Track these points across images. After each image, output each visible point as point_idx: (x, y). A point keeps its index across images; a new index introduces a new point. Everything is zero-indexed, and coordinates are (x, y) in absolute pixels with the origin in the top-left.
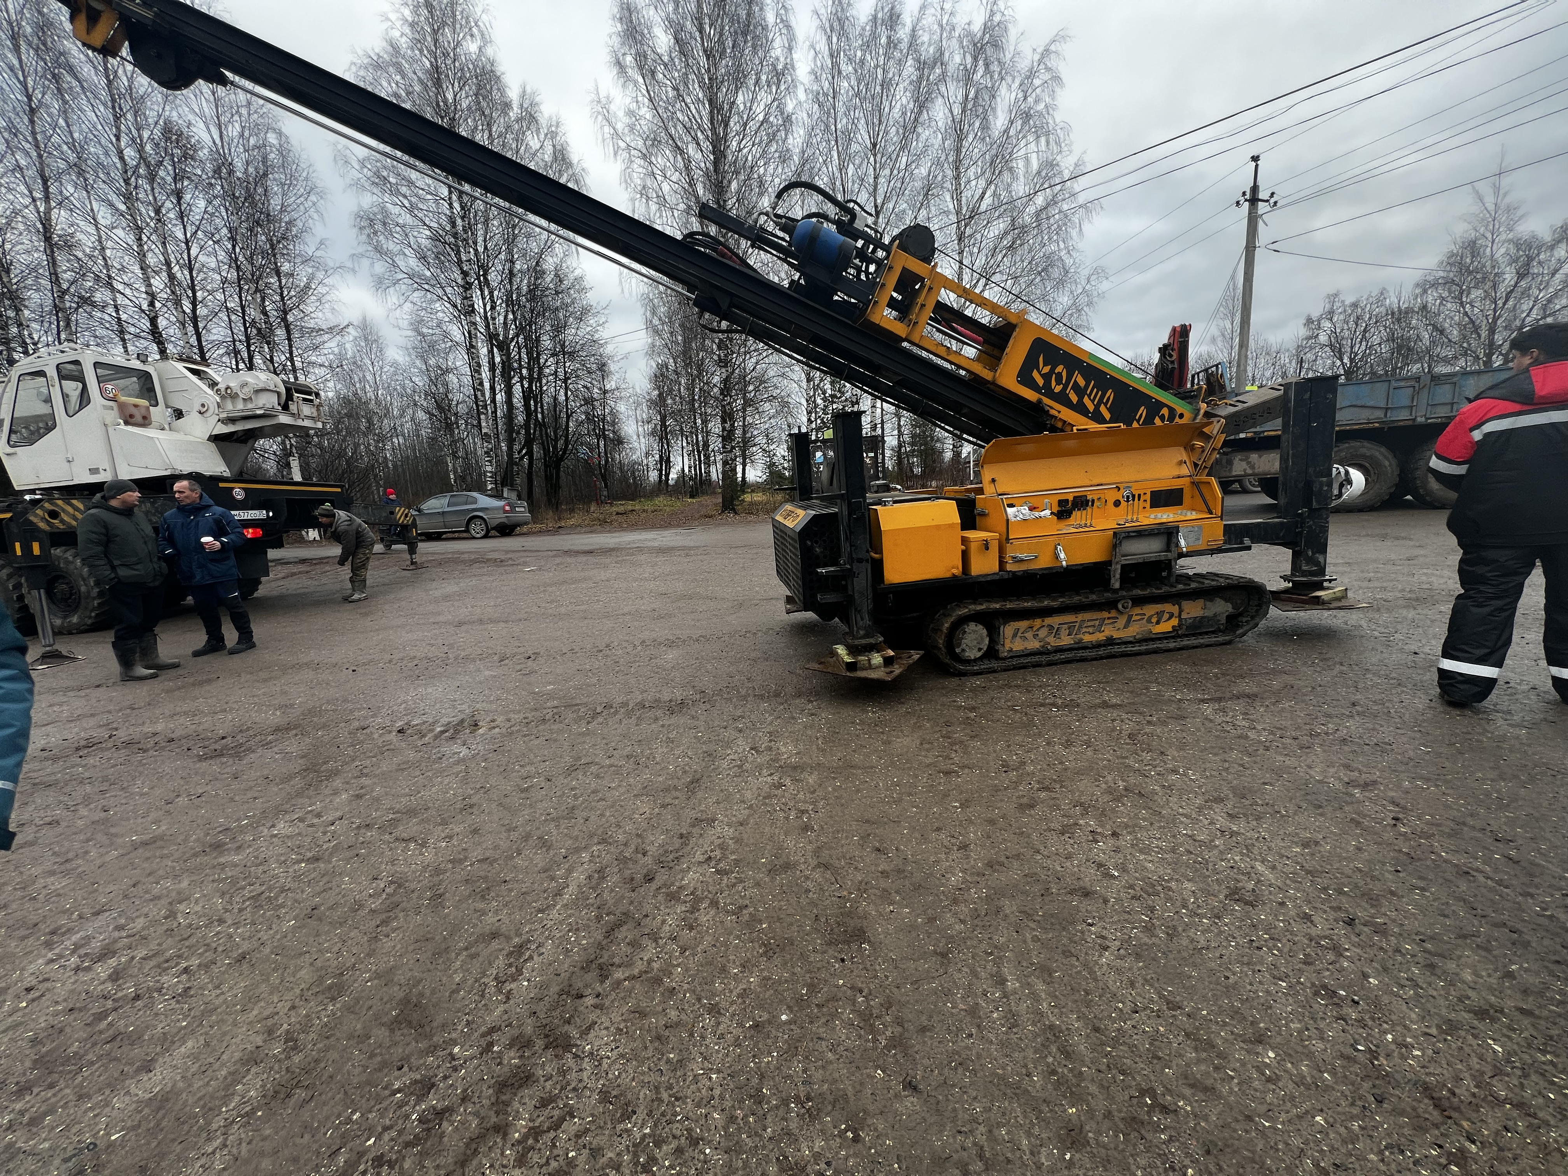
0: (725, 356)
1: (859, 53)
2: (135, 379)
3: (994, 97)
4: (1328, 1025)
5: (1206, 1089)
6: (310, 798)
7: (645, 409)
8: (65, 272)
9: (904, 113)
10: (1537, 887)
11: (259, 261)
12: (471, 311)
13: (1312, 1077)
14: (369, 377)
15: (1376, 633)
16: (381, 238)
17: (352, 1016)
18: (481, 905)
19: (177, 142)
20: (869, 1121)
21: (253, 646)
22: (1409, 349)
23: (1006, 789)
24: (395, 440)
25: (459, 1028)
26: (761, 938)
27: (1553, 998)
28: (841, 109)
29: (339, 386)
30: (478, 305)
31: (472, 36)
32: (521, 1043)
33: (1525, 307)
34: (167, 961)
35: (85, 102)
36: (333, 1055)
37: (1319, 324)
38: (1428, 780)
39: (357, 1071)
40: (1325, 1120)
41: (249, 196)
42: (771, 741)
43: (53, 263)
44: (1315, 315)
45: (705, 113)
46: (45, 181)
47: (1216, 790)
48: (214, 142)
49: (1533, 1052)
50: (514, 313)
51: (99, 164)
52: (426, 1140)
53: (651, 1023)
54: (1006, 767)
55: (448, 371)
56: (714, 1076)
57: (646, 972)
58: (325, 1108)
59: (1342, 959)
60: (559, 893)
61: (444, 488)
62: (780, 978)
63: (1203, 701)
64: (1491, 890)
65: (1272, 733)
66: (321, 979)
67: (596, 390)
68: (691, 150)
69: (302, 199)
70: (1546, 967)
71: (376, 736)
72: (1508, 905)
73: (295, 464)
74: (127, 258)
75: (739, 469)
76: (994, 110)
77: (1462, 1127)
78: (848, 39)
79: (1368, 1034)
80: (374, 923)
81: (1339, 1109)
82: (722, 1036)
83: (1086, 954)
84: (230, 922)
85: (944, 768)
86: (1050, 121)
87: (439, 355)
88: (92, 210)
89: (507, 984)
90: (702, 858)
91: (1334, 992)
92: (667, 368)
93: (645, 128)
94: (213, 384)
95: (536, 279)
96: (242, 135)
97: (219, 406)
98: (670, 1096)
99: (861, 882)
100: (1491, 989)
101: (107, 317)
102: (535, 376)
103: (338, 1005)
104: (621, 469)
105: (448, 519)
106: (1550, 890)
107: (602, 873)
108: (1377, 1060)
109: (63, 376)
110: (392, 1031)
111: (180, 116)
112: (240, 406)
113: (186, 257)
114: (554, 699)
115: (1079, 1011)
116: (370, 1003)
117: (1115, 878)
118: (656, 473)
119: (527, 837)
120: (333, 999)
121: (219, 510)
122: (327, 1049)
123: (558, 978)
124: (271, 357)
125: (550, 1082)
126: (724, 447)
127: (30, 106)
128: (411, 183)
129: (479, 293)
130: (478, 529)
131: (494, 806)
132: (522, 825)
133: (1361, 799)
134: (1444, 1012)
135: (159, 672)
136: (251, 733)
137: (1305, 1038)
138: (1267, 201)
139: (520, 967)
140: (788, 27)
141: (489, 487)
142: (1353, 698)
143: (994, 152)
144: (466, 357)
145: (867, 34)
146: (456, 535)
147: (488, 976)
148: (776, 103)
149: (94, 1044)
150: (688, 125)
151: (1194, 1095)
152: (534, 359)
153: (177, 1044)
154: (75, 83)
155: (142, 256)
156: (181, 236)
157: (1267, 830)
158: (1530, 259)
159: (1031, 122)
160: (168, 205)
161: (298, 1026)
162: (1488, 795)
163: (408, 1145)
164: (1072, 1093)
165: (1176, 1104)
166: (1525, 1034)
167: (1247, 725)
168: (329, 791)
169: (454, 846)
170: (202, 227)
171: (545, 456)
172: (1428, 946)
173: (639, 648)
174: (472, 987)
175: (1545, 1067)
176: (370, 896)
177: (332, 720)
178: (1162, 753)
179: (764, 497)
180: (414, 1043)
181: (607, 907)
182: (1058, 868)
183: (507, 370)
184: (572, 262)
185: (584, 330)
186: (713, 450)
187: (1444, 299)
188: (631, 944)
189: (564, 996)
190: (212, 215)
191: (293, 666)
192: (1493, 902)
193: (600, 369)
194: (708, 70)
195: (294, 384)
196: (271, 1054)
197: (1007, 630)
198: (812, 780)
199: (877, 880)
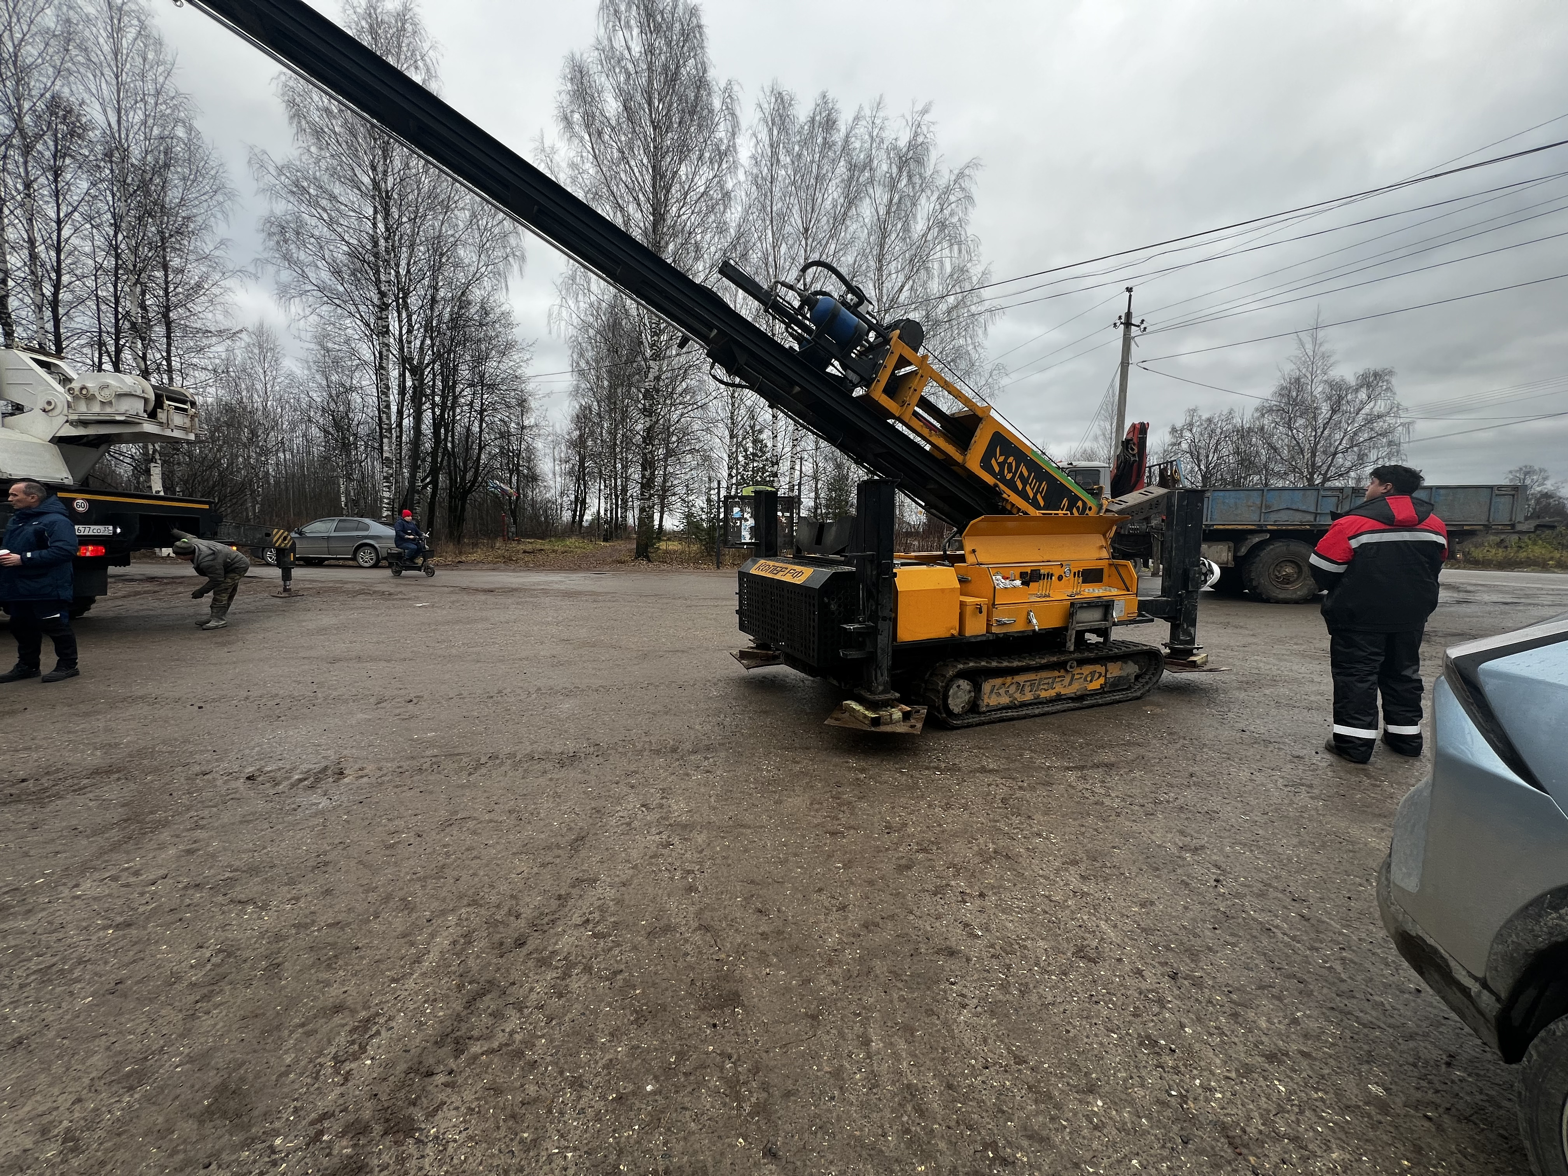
0: (650, 405)
1: (797, 148)
3: (915, 205)
4: (1149, 1072)
5: (1042, 1140)
6: (127, 852)
7: (563, 448)
9: (835, 206)
10: (1321, 942)
11: (144, 251)
12: (386, 332)
13: (1133, 1122)
14: (259, 386)
16: (292, 246)
17: (154, 1108)
18: (325, 975)
19: (65, 118)
21: (76, 673)
22: (1250, 462)
23: (887, 850)
24: (281, 455)
25: (285, 1116)
26: (633, 1005)
27: (1327, 1041)
28: (777, 193)
29: (221, 393)
30: (394, 327)
32: (357, 1130)
33: (1337, 437)
36: (124, 1155)
37: (1182, 433)
38: (1245, 845)
40: (1140, 1162)
41: (144, 185)
42: (662, 798)
44: (1179, 426)
45: (648, 178)
47: (1073, 853)
48: (110, 125)
49: (1308, 1090)
50: (432, 338)
53: (507, 1100)
54: (889, 829)
55: (352, 389)
56: (569, 1155)
57: (507, 1045)
59: (1165, 1011)
60: (418, 960)
61: (332, 510)
62: (649, 1047)
63: (1068, 769)
64: (1287, 945)
65: (1123, 800)
66: (118, 1065)
67: (513, 425)
68: (632, 209)
69: (206, 197)
70: (1323, 1013)
71: (219, 783)
72: (1298, 959)
73: (156, 471)
75: (657, 516)
76: (915, 216)
77: (1249, 1161)
78: (788, 134)
79: (1181, 1080)
80: (192, 998)
81: (1152, 1152)
82: (582, 1111)
83: (947, 1012)
85: (829, 827)
86: (963, 233)
87: (343, 371)
89: (347, 1063)
90: (579, 921)
91: (1156, 1042)
92: (590, 410)
93: (588, 182)
94: (65, 380)
95: (460, 308)
96: (144, 123)
97: (69, 406)
99: (739, 945)
100: (1280, 1034)
102: (449, 404)
103: (136, 1096)
104: (532, 506)
105: (333, 544)
106: (1330, 944)
107: (468, 938)
108: (1186, 1103)
110: (201, 1122)
111: (72, 93)
112: (96, 408)
113: (55, 238)
114: (434, 747)
115: (936, 1069)
116: (178, 1091)
117: (978, 937)
118: (570, 513)
119: (388, 898)
120: (131, 1089)
122: (116, 1149)
123: (408, 1056)
124: (145, 354)
126: (642, 494)
128: (333, 198)
129: (396, 314)
130: (367, 557)
131: (353, 863)
132: (383, 885)
133: (1191, 863)
134: (1242, 1056)
136: (61, 775)
137: (1129, 1086)
138: (1138, 326)
139: (363, 1044)
140: (733, 114)
141: (385, 514)
142: (1191, 769)
143: (913, 252)
144: (374, 377)
145: (806, 132)
146: (341, 562)
147: (325, 1056)
148: (717, 179)
150: (631, 186)
151: (1031, 1146)
152: (449, 388)
156: (53, 215)
157: (1113, 891)
158: (1340, 398)
159: (947, 231)
160: (42, 180)
161: (82, 1123)
162: (1290, 860)
164: (922, 1151)
165: (1014, 1156)
166: (1304, 1075)
167: (1103, 792)
168: (153, 845)
169: (301, 908)
170: (80, 209)
171: (451, 487)
172: (1234, 997)
173: (534, 696)
174: (305, 1068)
175: (1317, 1104)
176: (192, 967)
177: (166, 764)
178: (1029, 817)
179: (680, 547)
180: (227, 1137)
181: (470, 975)
182: (929, 929)
183: (418, 395)
184: (500, 296)
185: (507, 364)
186: (632, 496)
187: (1277, 423)
188: (493, 1015)
189: (412, 1075)
190: (95, 197)
191: (124, 700)
192: (1287, 956)
193: (519, 405)
194: (654, 140)
195: (166, 390)
196: (42, 1158)
197: (986, 687)
198: (701, 839)
199: (756, 941)
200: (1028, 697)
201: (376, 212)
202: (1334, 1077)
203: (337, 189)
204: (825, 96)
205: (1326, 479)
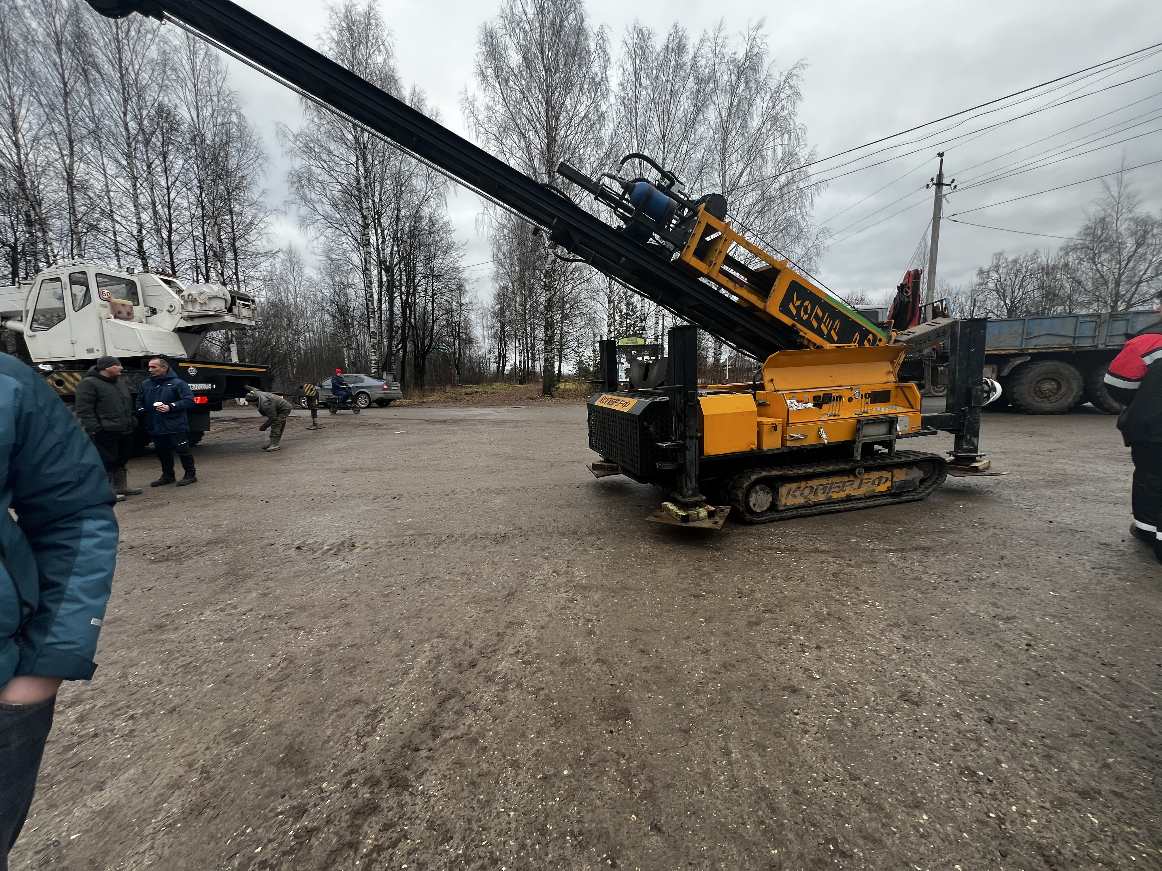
0: (550, 282)
1: (655, 72)
2: (124, 285)
3: (751, 105)
4: (969, 797)
5: (875, 841)
6: (229, 594)
7: (489, 317)
8: (80, 206)
9: (686, 115)
10: (1131, 701)
11: (218, 203)
12: (368, 244)
13: (955, 835)
14: (291, 288)
15: (1022, 505)
16: (306, 190)
17: (250, 757)
18: (349, 679)
19: (167, 118)
20: (624, 852)
21: (195, 480)
22: (1055, 295)
23: (740, 610)
24: (307, 334)
25: (328, 769)
26: (552, 713)
27: (1139, 785)
28: (641, 111)
29: (269, 294)
30: (373, 240)
31: (379, 51)
32: (373, 782)
33: (1142, 267)
34: (119, 710)
35: (103, 89)
36: (234, 785)
37: (988, 274)
38: (1054, 617)
39: (252, 797)
40: (962, 868)
41: (215, 158)
42: (568, 567)
43: (72, 199)
44: (985, 268)
45: (542, 110)
46: (71, 142)
47: (896, 618)
48: (192, 119)
49: (1121, 824)
50: (398, 246)
51: (111, 132)
52: (299, 851)
53: (468, 772)
54: (741, 594)
55: (348, 286)
56: (512, 814)
57: (466, 734)
58: (227, 824)
59: (982, 748)
60: (406, 673)
62: (565, 743)
63: (890, 551)
64: (1098, 702)
65: (940, 577)
66: (230, 728)
67: (454, 304)
68: (532, 136)
69: (252, 161)
70: (1134, 761)
71: (280, 551)
72: (1109, 713)
73: (234, 349)
74: (124, 198)
75: (556, 365)
76: (751, 114)
78: (647, 61)
79: (998, 805)
80: (270, 689)
81: (973, 860)
82: (519, 784)
83: (792, 735)
84: (166, 683)
85: (693, 591)
86: (792, 123)
87: (342, 274)
88: (103, 164)
89: (364, 738)
90: (512, 652)
91: (975, 773)
92: (507, 290)
93: (499, 119)
94: (179, 291)
95: (416, 222)
96: (212, 115)
97: (182, 308)
98: (479, 827)
99: (628, 675)
100: (1092, 775)
101: (107, 240)
102: (411, 292)
103: (241, 748)
104: (470, 361)
106: (1140, 703)
107: (438, 659)
108: (1004, 824)
109: (73, 281)
110: (279, 769)
111: (170, 101)
112: (198, 308)
113: (166, 199)
114: (411, 529)
115: (784, 778)
116: (264, 747)
117: (817, 680)
118: (495, 365)
119: (386, 630)
120: (237, 743)
121: (178, 381)
122: (230, 780)
123: (403, 736)
124: (222, 272)
125: (391, 812)
126: (546, 349)
127: (65, 91)
128: (330, 152)
129: (374, 231)
130: (363, 401)
131: (363, 606)
132: (382, 621)
133: (1004, 629)
134: (1056, 791)
135: (127, 497)
136: (190, 544)
137: (951, 806)
138: (949, 185)
139: (374, 726)
140: (605, 52)
141: (373, 371)
142: (1002, 553)
143: (750, 144)
144: (362, 276)
145: (661, 58)
147: (351, 732)
148: (594, 105)
149: (63, 768)
150: (530, 118)
151: (865, 845)
152: (411, 279)
153: (123, 771)
154: (97, 76)
155: (135, 198)
156: (164, 184)
157: (932, 649)
158: (1146, 232)
159: (778, 124)
160: (157, 162)
161: (211, 762)
162: (1099, 630)
163: (285, 853)
164: (775, 839)
165: (852, 851)
166: (1116, 811)
167: (921, 570)
168: (243, 590)
169: (332, 634)
170: (180, 178)
171: (415, 350)
172: (1047, 741)
173: (476, 494)
174: (339, 739)
175: (1130, 836)
176: (269, 668)
177: (249, 538)
178: (857, 588)
179: (574, 386)
180: (294, 779)
181: (441, 684)
182: (775, 670)
183: (391, 287)
184: (442, 211)
185: (448, 260)
186: (538, 350)
187: (1081, 259)
188: (457, 713)
189: (406, 749)
190: (187, 170)
191: (223, 497)
192: (1098, 710)
193: (458, 289)
194: (546, 80)
195: (237, 293)
196: (190, 782)
197: (783, 490)
198: (597, 597)
199: (640, 673)
200: (821, 497)
201: (357, 160)
202: (1147, 816)
203: (332, 146)
204: (676, 27)
205: (1129, 305)
